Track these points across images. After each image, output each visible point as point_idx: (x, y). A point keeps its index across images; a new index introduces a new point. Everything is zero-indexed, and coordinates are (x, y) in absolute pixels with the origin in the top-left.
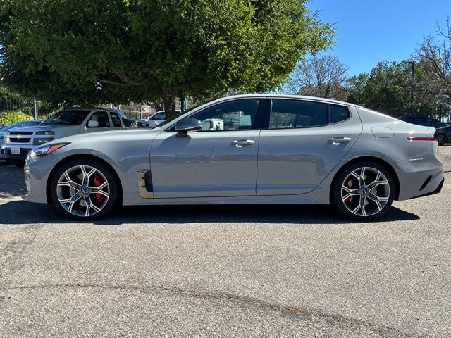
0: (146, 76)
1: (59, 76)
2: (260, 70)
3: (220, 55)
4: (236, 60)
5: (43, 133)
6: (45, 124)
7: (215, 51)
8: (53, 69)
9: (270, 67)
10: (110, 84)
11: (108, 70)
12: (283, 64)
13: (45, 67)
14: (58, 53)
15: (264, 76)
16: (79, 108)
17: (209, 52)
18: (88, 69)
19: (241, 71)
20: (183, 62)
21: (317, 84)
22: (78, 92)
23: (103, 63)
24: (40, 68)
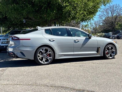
0: (41, 17)
1: (10, 19)
2: (82, 13)
3: (67, 9)
4: (73, 10)
5: (4, 39)
6: (5, 36)
7: (65, 7)
8: (8, 17)
9: (86, 12)
10: (28, 21)
11: (27, 16)
12: (92, 10)
13: (6, 16)
14: (10, 11)
15: (84, 16)
16: (17, 30)
17: (63, 8)
18: (20, 16)
19: (75, 14)
20: (54, 12)
21: (111, 16)
22: (17, 24)
23: (25, 14)
24: (4, 16)
